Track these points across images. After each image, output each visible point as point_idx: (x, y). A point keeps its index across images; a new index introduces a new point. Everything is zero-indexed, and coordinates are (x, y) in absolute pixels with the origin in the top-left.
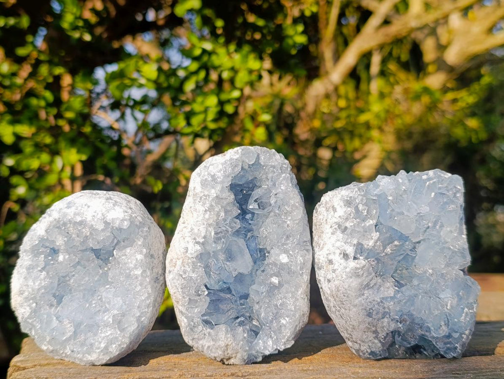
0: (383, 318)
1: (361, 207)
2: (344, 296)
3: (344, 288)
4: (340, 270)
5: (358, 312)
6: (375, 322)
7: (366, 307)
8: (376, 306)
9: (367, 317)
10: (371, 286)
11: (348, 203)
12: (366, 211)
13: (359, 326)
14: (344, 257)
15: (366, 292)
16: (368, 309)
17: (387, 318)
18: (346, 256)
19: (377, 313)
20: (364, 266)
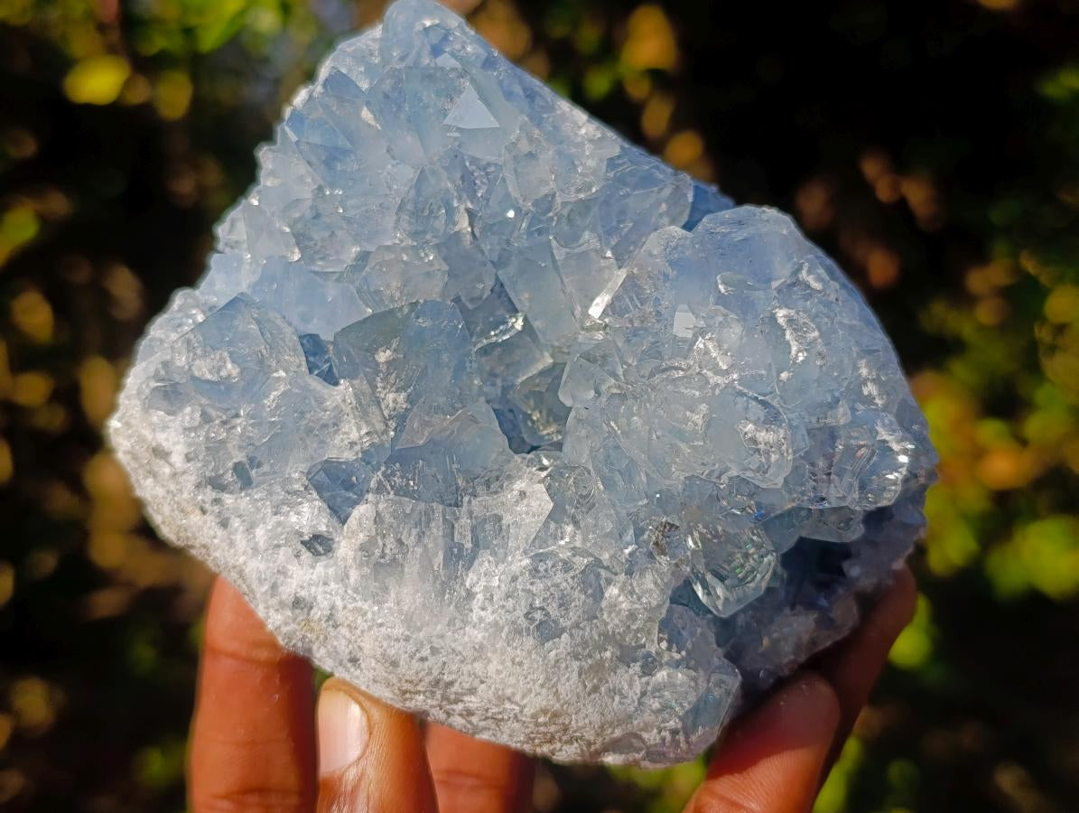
0: (599, 594)
1: (203, 369)
2: (423, 659)
3: (397, 640)
4: (339, 603)
5: (510, 664)
6: (588, 632)
7: (513, 623)
8: (539, 587)
9: (548, 645)
10: (469, 545)
11: (170, 393)
12: (229, 366)
13: (557, 694)
14: (316, 554)
15: (470, 579)
16: (523, 622)
17: (609, 582)
18: (318, 545)
19: (564, 604)
20: (378, 518)
